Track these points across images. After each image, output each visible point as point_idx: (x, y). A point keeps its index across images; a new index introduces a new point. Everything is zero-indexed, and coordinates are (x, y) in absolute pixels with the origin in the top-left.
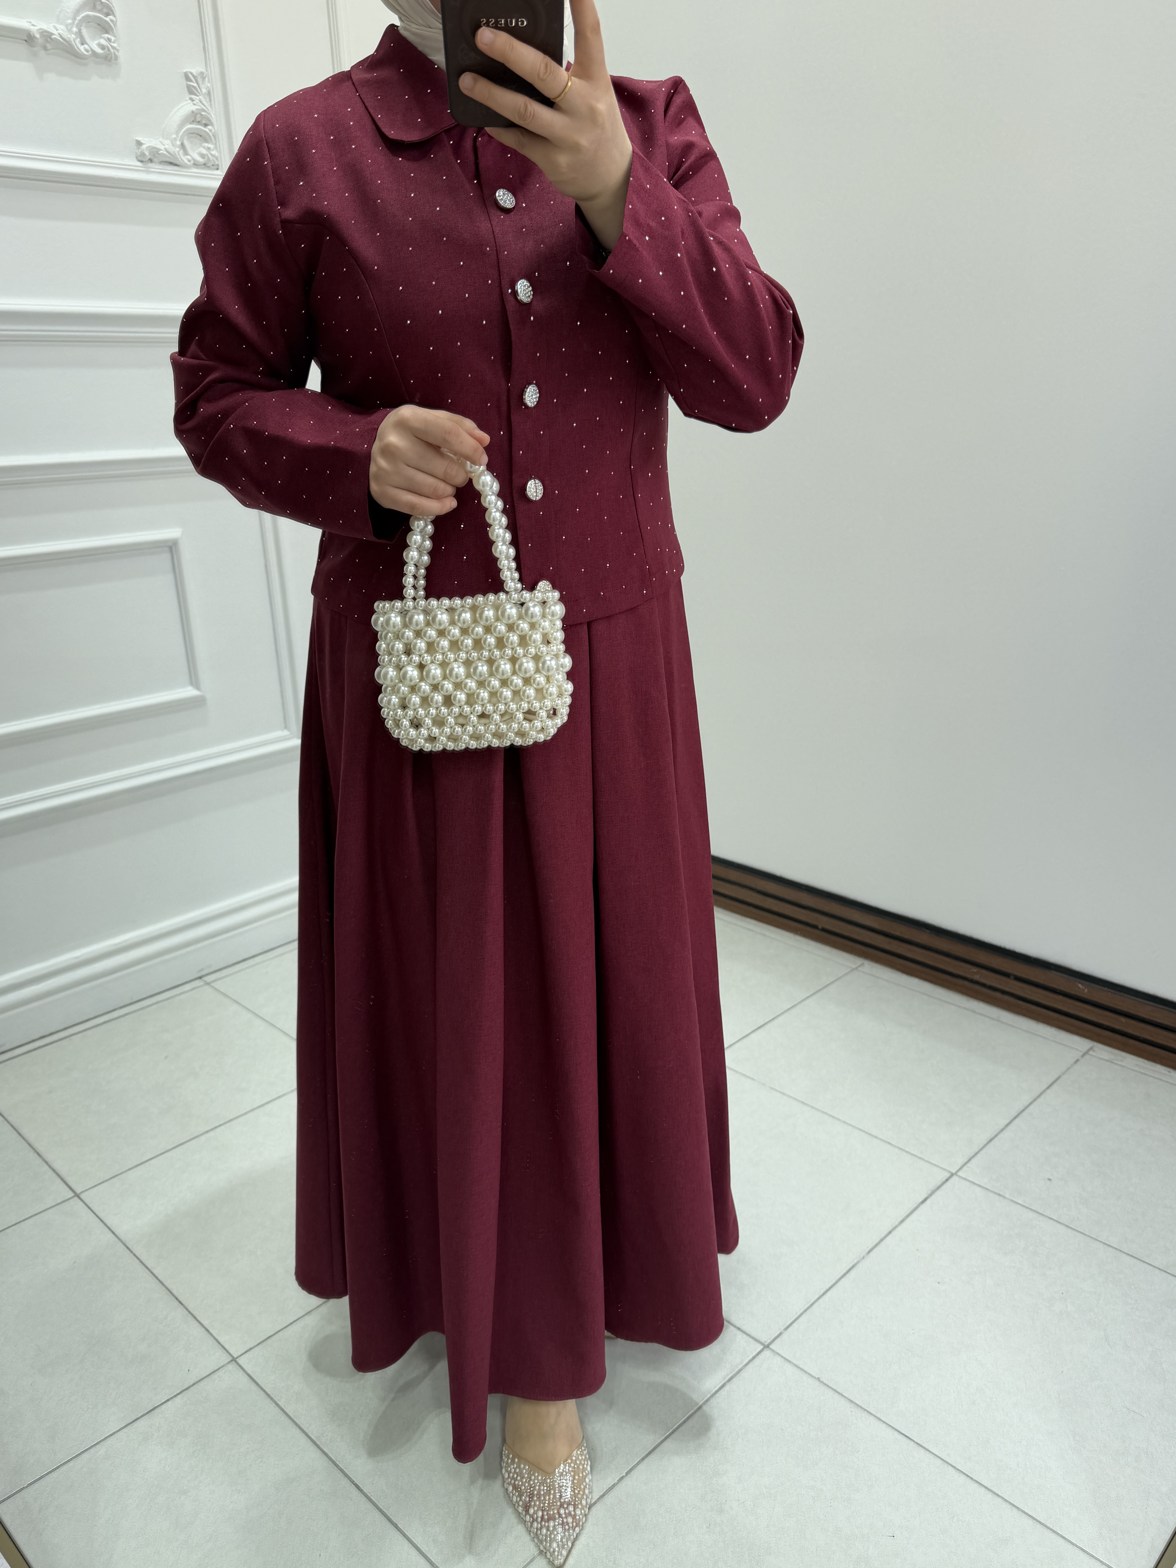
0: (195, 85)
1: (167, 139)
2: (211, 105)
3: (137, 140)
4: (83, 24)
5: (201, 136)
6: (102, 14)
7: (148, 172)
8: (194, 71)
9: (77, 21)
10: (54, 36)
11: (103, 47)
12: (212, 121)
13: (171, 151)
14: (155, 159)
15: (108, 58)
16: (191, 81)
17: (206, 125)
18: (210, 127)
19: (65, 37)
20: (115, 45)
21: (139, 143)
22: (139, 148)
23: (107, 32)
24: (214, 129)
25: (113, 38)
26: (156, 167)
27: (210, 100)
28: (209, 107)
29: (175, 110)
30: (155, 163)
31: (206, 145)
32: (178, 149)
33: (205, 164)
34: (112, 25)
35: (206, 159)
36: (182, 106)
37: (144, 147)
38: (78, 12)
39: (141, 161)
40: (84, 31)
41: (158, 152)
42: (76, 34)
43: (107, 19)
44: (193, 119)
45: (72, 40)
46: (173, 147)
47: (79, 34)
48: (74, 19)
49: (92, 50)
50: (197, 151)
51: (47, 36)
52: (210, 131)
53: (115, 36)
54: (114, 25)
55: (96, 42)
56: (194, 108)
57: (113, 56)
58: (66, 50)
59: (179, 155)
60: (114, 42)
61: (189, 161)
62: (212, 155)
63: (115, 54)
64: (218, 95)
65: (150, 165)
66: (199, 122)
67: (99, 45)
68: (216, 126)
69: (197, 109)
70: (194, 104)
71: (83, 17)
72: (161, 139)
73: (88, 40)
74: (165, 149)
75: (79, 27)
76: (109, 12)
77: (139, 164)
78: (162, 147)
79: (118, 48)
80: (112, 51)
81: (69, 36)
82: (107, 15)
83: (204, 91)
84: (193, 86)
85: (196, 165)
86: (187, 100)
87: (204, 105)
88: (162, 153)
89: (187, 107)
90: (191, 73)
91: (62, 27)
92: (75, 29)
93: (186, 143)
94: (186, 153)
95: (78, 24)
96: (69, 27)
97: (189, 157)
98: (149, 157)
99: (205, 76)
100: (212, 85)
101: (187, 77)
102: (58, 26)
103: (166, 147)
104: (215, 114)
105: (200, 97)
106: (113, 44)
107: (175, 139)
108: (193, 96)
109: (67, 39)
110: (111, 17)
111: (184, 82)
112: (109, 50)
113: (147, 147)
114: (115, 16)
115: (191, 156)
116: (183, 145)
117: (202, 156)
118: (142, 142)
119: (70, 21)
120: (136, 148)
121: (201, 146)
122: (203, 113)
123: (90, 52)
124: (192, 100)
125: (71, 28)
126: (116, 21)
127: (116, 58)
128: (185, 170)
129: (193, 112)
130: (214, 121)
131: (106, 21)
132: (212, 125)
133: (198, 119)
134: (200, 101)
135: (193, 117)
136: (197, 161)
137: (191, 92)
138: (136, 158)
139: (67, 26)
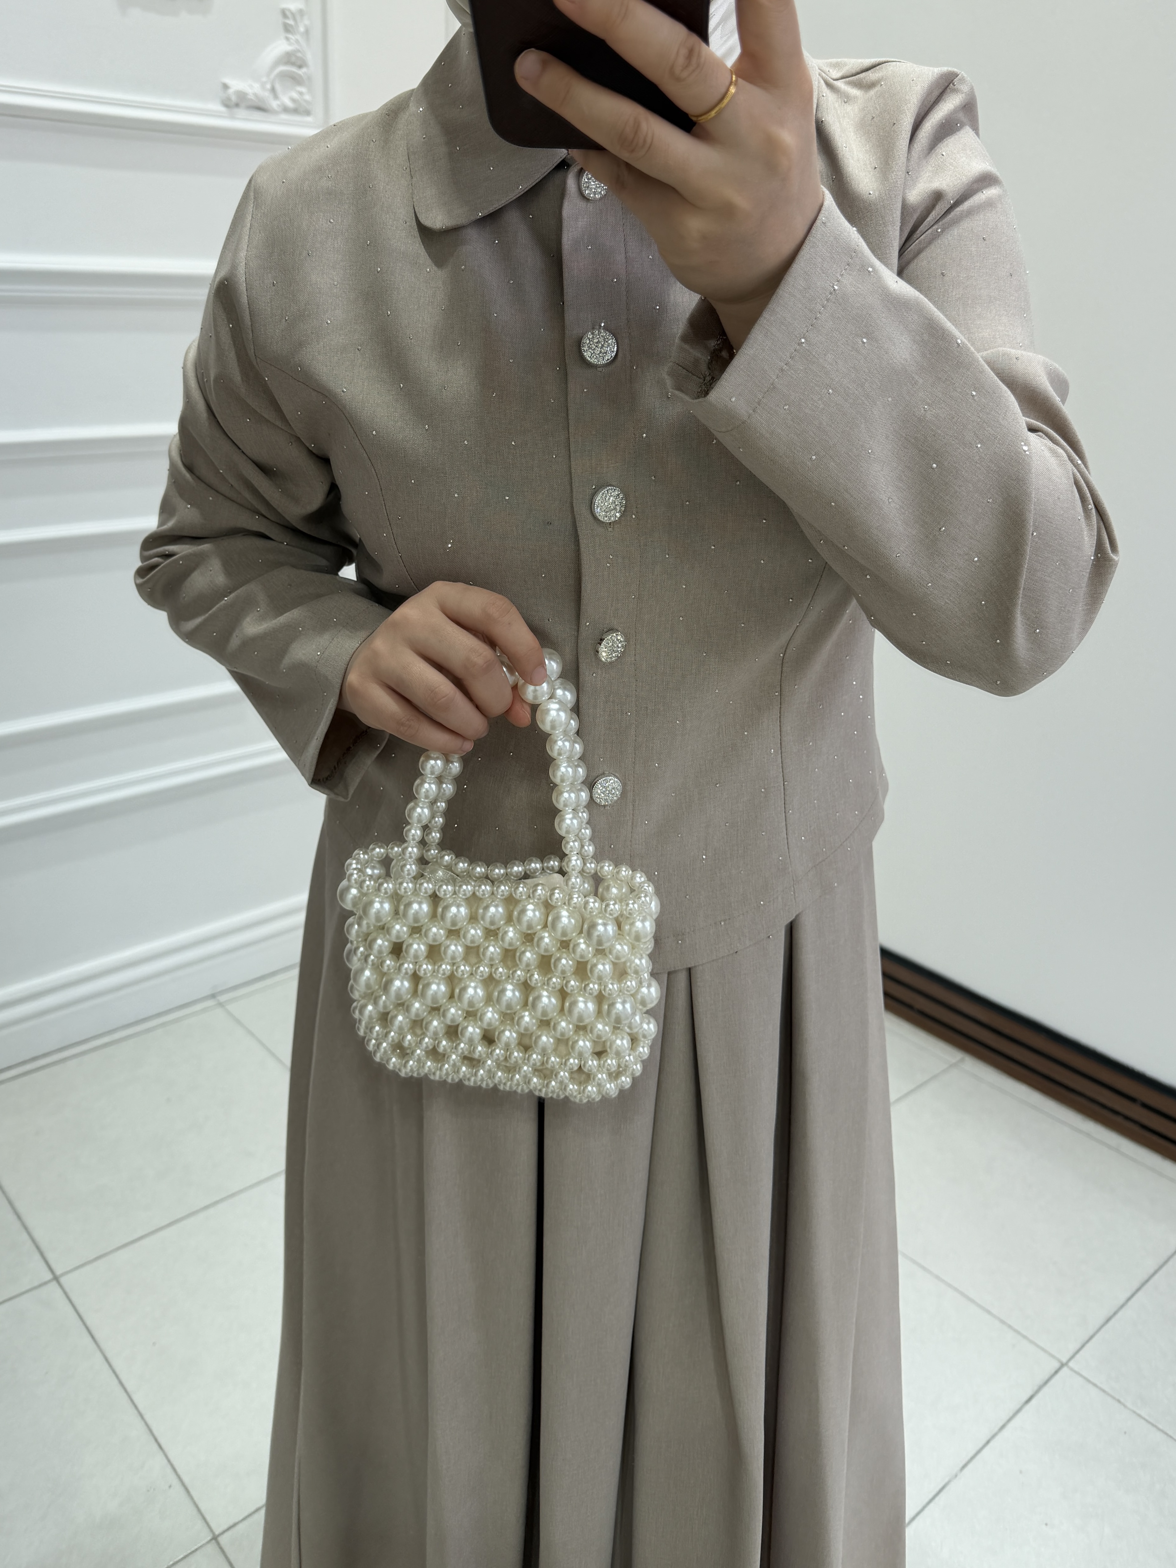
0: (293, 23)
1: (256, 82)
2: (308, 47)
3: (223, 83)
5: (294, 79)
7: (232, 118)
8: (293, 8)
12: (309, 63)
13: (261, 97)
14: (242, 104)
16: (289, 19)
17: (300, 67)
18: (305, 70)
21: (226, 86)
22: (225, 92)
24: (309, 71)
26: (241, 113)
27: (308, 42)
28: (306, 49)
29: (270, 48)
30: (241, 108)
31: (299, 89)
32: (267, 94)
33: (294, 110)
35: (298, 103)
36: (277, 45)
39: (226, 106)
41: (245, 96)
44: (287, 60)
46: (263, 92)
50: (287, 95)
52: (305, 73)
56: (289, 48)
59: (269, 99)
61: (277, 105)
62: (304, 99)
64: (316, 34)
65: (236, 110)
66: (293, 63)
68: (311, 71)
69: (292, 49)
70: (290, 44)
72: (250, 83)
74: (254, 92)
77: (223, 109)
78: (251, 90)
83: (302, 30)
84: (290, 24)
85: (286, 110)
86: (283, 39)
87: (300, 45)
88: (250, 97)
89: (282, 46)
90: (289, 10)
93: (278, 85)
94: (276, 97)
97: (279, 102)
98: (235, 102)
99: (304, 14)
100: (311, 25)
101: (284, 13)
103: (256, 89)
104: (312, 56)
105: (298, 37)
107: (266, 82)
108: (290, 36)
111: (281, 19)
113: (235, 91)
115: (282, 101)
116: (273, 89)
117: (293, 100)
118: (230, 85)
120: (222, 91)
121: (292, 89)
122: (298, 54)
124: (287, 39)
128: (276, 116)
129: (288, 51)
130: (311, 62)
132: (307, 66)
133: (293, 59)
134: (297, 41)
135: (289, 59)
136: (288, 106)
137: (286, 31)
138: (220, 101)
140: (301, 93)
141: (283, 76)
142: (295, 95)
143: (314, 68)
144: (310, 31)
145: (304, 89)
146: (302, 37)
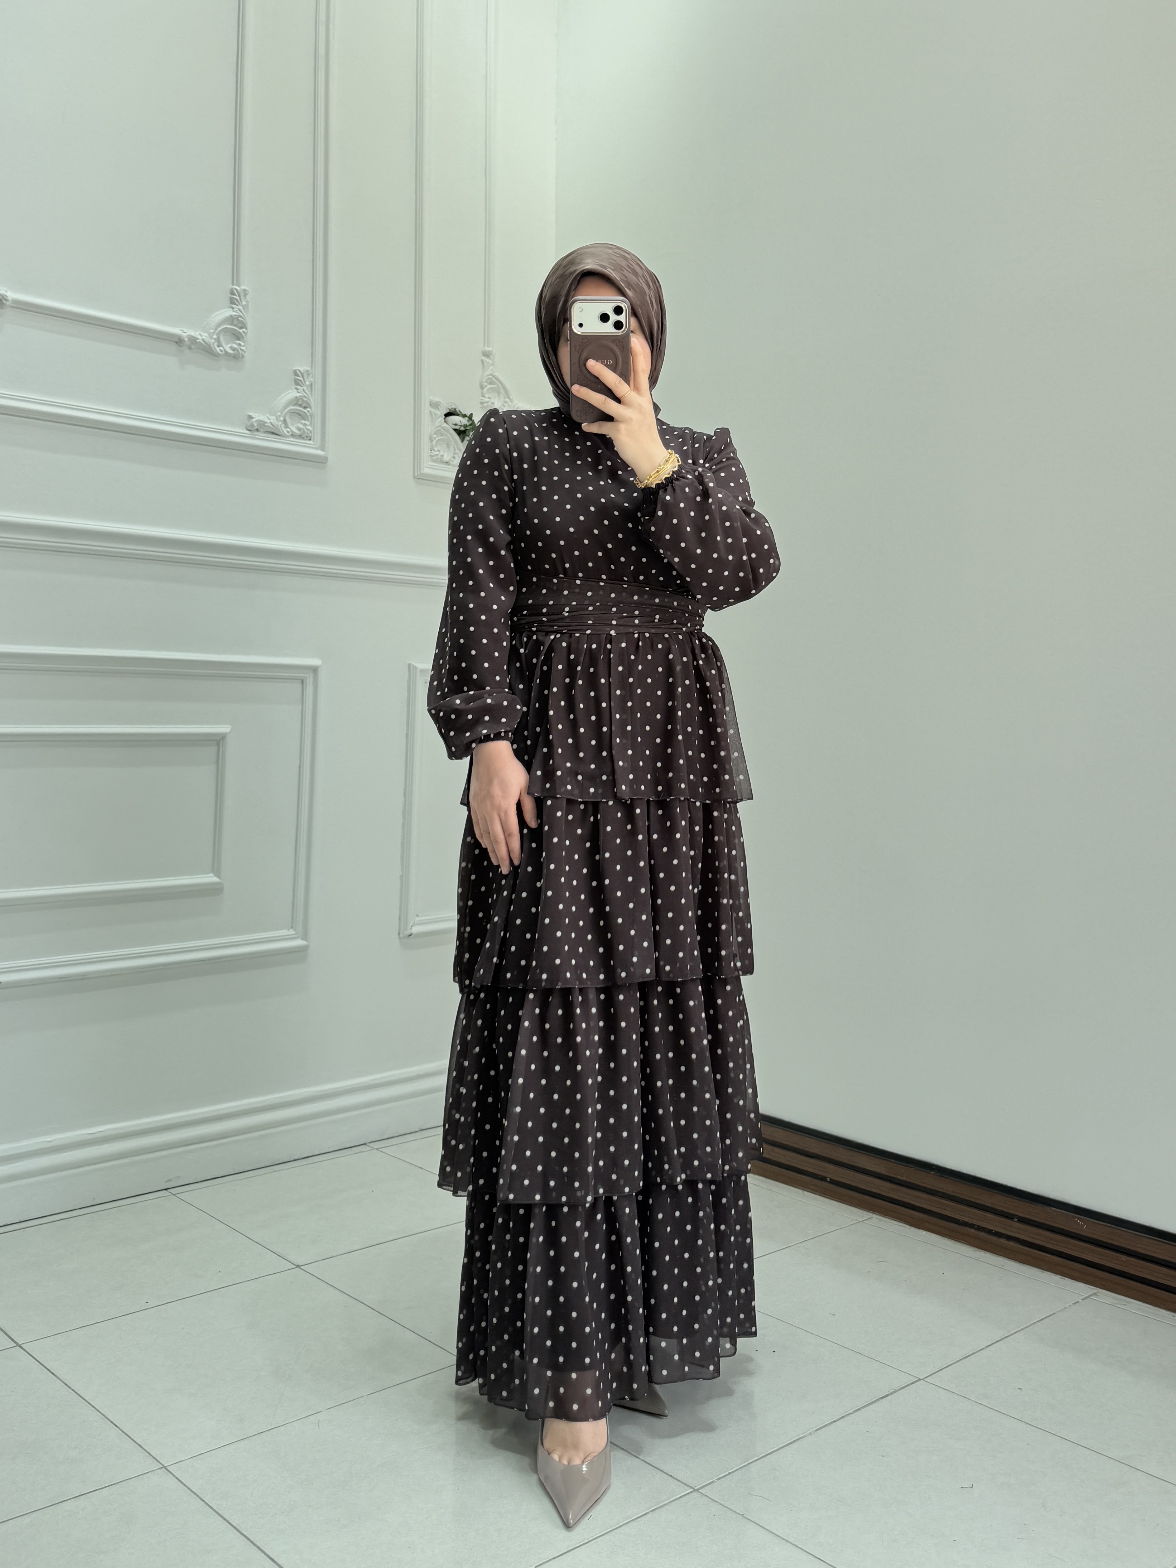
0: (301, 379)
1: (273, 416)
2: (311, 394)
3: (249, 415)
4: (222, 333)
5: (300, 415)
6: (237, 327)
7: (253, 438)
8: (302, 369)
9: (217, 332)
10: (198, 341)
11: (233, 349)
12: (311, 405)
13: (275, 425)
14: (261, 430)
15: (236, 357)
16: (298, 376)
17: (305, 408)
18: (308, 409)
19: (206, 341)
20: (243, 348)
21: (250, 417)
22: (250, 421)
23: (239, 339)
24: (311, 410)
25: (243, 344)
26: (261, 435)
27: (311, 390)
28: (310, 396)
29: (283, 395)
30: (261, 432)
31: (303, 422)
32: (280, 423)
33: (300, 436)
34: (243, 334)
35: (302, 431)
36: (289, 393)
37: (254, 420)
38: (219, 325)
39: (250, 430)
40: (222, 338)
41: (264, 425)
42: (215, 339)
43: (241, 331)
44: (295, 402)
45: (212, 343)
46: (277, 423)
47: (218, 340)
48: (216, 329)
49: (225, 350)
50: (295, 426)
51: (193, 340)
52: (308, 411)
53: (244, 342)
54: (246, 335)
55: (229, 345)
56: (298, 395)
57: (241, 356)
58: (207, 350)
59: (281, 427)
60: (243, 346)
61: (288, 432)
62: (307, 429)
63: (242, 354)
64: (318, 386)
65: (256, 433)
66: (300, 405)
67: (231, 348)
68: (313, 410)
69: (300, 396)
70: (298, 392)
71: (223, 329)
72: (268, 415)
73: (224, 345)
74: (271, 422)
75: (218, 335)
76: (243, 326)
77: (248, 432)
78: (268, 421)
79: (245, 350)
80: (240, 351)
81: (210, 341)
82: (241, 328)
83: (308, 383)
85: (293, 435)
86: (292, 389)
87: (305, 393)
88: (268, 425)
89: (293, 394)
90: (299, 371)
91: (206, 335)
92: (215, 336)
93: (288, 419)
94: (287, 426)
95: (218, 333)
96: (211, 335)
97: (289, 430)
98: (256, 427)
99: (310, 373)
100: (315, 380)
101: (296, 374)
102: (202, 334)
103: (272, 420)
104: (314, 401)
105: (304, 388)
106: (242, 348)
107: (280, 416)
108: (299, 387)
109: (208, 343)
110: (244, 330)
111: (293, 377)
112: (238, 351)
113: (256, 421)
114: (246, 329)
115: (291, 429)
117: (299, 429)
118: (253, 416)
119: (212, 331)
120: (247, 420)
121: (299, 422)
122: (305, 399)
123: (224, 352)
124: (297, 389)
125: (213, 335)
126: (247, 332)
127: (243, 357)
128: (284, 439)
129: (296, 397)
130: (312, 405)
132: (310, 407)
133: (300, 402)
134: (303, 390)
135: (296, 402)
136: (295, 433)
137: (297, 384)
138: (246, 428)
139: (209, 334)
140: (305, 424)
141: (293, 413)
142: (301, 426)
143: (315, 409)
144: (313, 383)
145: (307, 423)
146: (307, 388)
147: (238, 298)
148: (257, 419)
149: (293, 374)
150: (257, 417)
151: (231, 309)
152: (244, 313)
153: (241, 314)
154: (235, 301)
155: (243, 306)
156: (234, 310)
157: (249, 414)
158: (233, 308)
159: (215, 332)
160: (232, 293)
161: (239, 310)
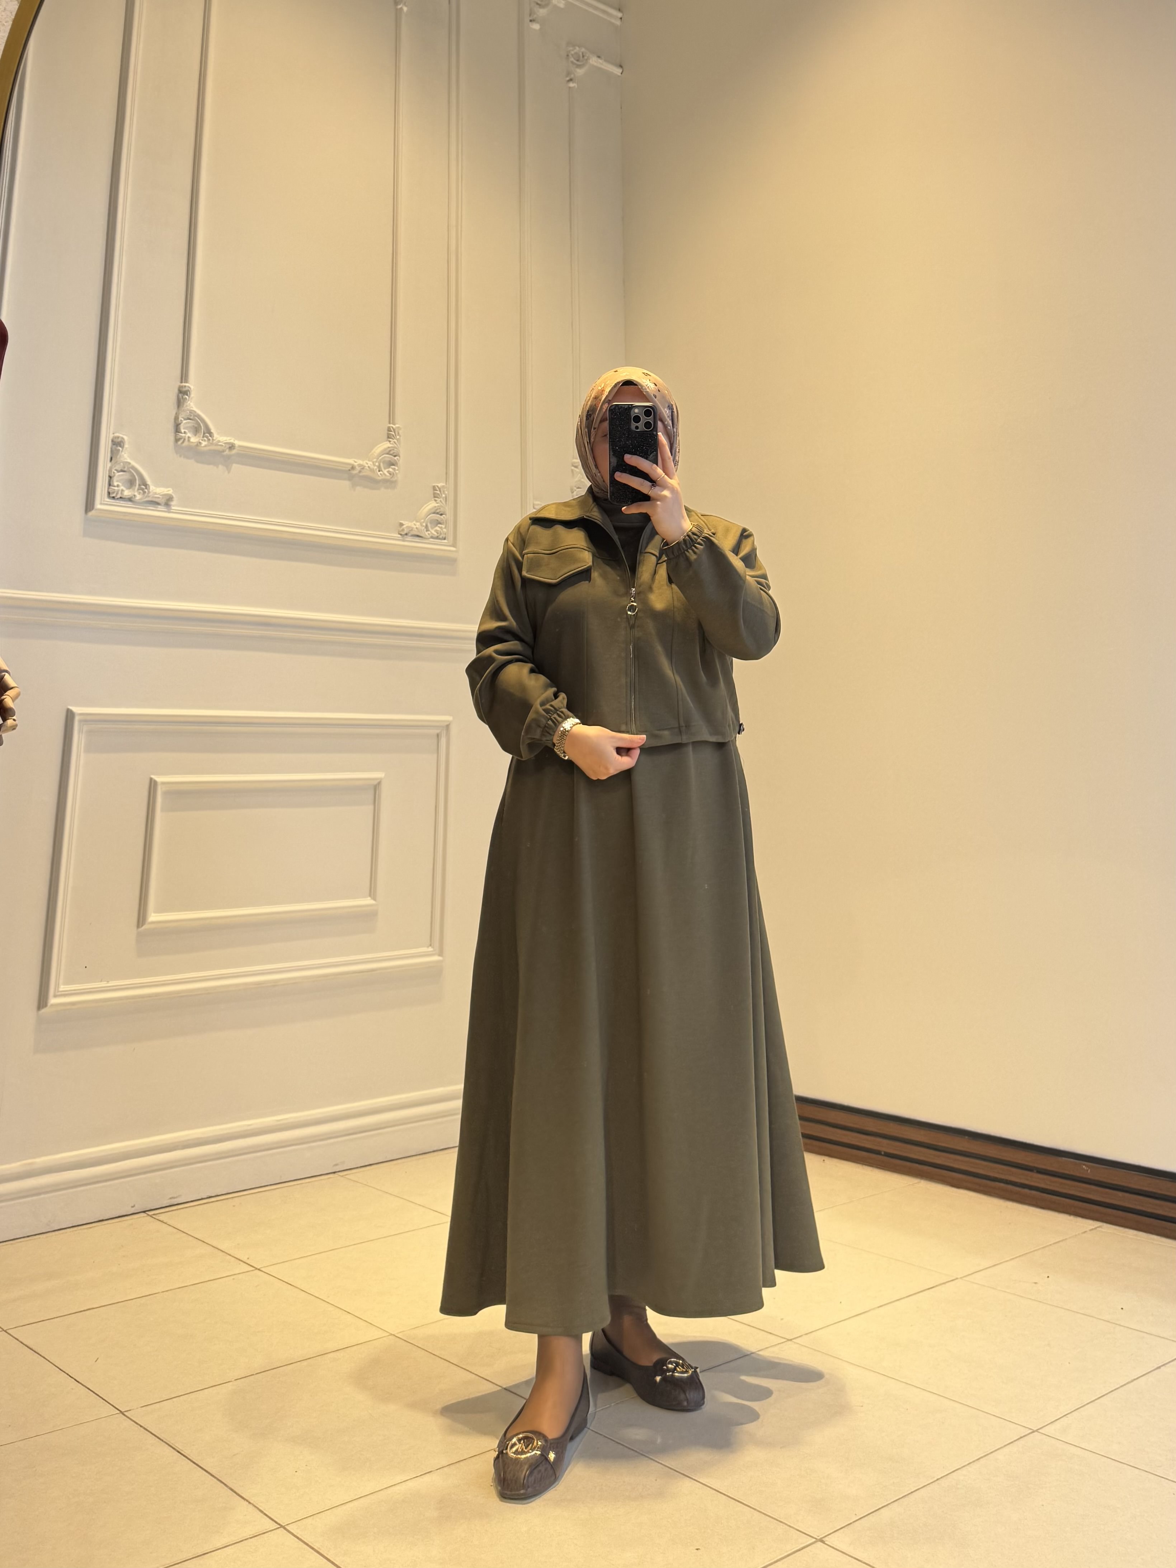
0: (438, 492)
1: (417, 523)
2: (446, 503)
4: (382, 462)
5: (437, 521)
6: (393, 456)
7: (404, 541)
8: (439, 485)
9: (378, 460)
10: (365, 468)
11: (390, 473)
13: (419, 530)
14: (410, 534)
15: (392, 479)
16: (437, 491)
17: (441, 515)
18: (444, 516)
20: (397, 472)
21: (401, 525)
22: (401, 528)
23: (394, 467)
25: (397, 468)
26: (409, 538)
27: (446, 501)
28: (445, 505)
29: (425, 506)
31: (440, 526)
32: (423, 528)
33: (438, 537)
35: (439, 533)
36: (430, 505)
37: (404, 526)
38: (380, 455)
39: (401, 535)
40: (381, 466)
41: (411, 530)
42: (377, 466)
43: (396, 458)
44: (434, 512)
45: (375, 469)
46: (421, 527)
48: (378, 458)
49: (384, 475)
51: (361, 467)
52: (444, 518)
53: (398, 467)
54: (398, 462)
55: (387, 470)
56: (437, 505)
59: (423, 531)
60: (397, 470)
61: (429, 534)
62: (443, 531)
63: (396, 477)
64: (451, 498)
65: (405, 536)
66: (438, 513)
67: (388, 472)
68: (448, 515)
70: (437, 503)
71: (383, 458)
72: (414, 522)
73: (383, 470)
74: (416, 528)
75: (379, 463)
76: (397, 455)
77: (399, 536)
78: (414, 527)
79: (397, 474)
81: (373, 468)
82: (395, 456)
83: (444, 496)
84: (438, 494)
85: (432, 537)
86: (432, 501)
87: (442, 504)
88: (414, 531)
89: (432, 504)
90: (438, 486)
91: (371, 463)
92: (377, 464)
93: (429, 525)
94: (427, 530)
96: (375, 463)
97: (429, 532)
98: (405, 532)
99: (445, 487)
100: (449, 492)
101: (434, 489)
102: (368, 462)
103: (417, 526)
104: (448, 510)
105: (441, 499)
107: (423, 523)
108: (437, 499)
111: (431, 491)
112: (393, 474)
113: (406, 527)
114: (399, 456)
115: (431, 532)
116: (426, 527)
117: (436, 531)
118: (403, 524)
119: (375, 460)
120: (398, 527)
121: (437, 526)
122: (441, 508)
124: (436, 501)
126: (400, 460)
127: (396, 480)
128: (426, 540)
129: (435, 507)
130: (447, 512)
131: (395, 460)
132: (446, 515)
133: (438, 511)
134: (441, 501)
136: (434, 535)
137: (435, 497)
138: (398, 532)
139: (373, 462)
140: (441, 528)
141: (432, 520)
142: (438, 529)
143: (449, 516)
144: (447, 496)
145: (443, 526)
146: (443, 500)
147: (393, 433)
148: (407, 525)
149: (432, 490)
150: (407, 524)
151: (388, 442)
152: (398, 445)
153: (396, 445)
154: (392, 436)
155: (397, 440)
156: (391, 443)
157: (401, 522)
158: (390, 441)
159: (376, 462)
160: (389, 430)
161: (394, 442)
